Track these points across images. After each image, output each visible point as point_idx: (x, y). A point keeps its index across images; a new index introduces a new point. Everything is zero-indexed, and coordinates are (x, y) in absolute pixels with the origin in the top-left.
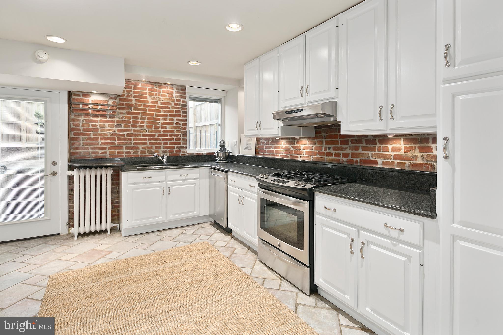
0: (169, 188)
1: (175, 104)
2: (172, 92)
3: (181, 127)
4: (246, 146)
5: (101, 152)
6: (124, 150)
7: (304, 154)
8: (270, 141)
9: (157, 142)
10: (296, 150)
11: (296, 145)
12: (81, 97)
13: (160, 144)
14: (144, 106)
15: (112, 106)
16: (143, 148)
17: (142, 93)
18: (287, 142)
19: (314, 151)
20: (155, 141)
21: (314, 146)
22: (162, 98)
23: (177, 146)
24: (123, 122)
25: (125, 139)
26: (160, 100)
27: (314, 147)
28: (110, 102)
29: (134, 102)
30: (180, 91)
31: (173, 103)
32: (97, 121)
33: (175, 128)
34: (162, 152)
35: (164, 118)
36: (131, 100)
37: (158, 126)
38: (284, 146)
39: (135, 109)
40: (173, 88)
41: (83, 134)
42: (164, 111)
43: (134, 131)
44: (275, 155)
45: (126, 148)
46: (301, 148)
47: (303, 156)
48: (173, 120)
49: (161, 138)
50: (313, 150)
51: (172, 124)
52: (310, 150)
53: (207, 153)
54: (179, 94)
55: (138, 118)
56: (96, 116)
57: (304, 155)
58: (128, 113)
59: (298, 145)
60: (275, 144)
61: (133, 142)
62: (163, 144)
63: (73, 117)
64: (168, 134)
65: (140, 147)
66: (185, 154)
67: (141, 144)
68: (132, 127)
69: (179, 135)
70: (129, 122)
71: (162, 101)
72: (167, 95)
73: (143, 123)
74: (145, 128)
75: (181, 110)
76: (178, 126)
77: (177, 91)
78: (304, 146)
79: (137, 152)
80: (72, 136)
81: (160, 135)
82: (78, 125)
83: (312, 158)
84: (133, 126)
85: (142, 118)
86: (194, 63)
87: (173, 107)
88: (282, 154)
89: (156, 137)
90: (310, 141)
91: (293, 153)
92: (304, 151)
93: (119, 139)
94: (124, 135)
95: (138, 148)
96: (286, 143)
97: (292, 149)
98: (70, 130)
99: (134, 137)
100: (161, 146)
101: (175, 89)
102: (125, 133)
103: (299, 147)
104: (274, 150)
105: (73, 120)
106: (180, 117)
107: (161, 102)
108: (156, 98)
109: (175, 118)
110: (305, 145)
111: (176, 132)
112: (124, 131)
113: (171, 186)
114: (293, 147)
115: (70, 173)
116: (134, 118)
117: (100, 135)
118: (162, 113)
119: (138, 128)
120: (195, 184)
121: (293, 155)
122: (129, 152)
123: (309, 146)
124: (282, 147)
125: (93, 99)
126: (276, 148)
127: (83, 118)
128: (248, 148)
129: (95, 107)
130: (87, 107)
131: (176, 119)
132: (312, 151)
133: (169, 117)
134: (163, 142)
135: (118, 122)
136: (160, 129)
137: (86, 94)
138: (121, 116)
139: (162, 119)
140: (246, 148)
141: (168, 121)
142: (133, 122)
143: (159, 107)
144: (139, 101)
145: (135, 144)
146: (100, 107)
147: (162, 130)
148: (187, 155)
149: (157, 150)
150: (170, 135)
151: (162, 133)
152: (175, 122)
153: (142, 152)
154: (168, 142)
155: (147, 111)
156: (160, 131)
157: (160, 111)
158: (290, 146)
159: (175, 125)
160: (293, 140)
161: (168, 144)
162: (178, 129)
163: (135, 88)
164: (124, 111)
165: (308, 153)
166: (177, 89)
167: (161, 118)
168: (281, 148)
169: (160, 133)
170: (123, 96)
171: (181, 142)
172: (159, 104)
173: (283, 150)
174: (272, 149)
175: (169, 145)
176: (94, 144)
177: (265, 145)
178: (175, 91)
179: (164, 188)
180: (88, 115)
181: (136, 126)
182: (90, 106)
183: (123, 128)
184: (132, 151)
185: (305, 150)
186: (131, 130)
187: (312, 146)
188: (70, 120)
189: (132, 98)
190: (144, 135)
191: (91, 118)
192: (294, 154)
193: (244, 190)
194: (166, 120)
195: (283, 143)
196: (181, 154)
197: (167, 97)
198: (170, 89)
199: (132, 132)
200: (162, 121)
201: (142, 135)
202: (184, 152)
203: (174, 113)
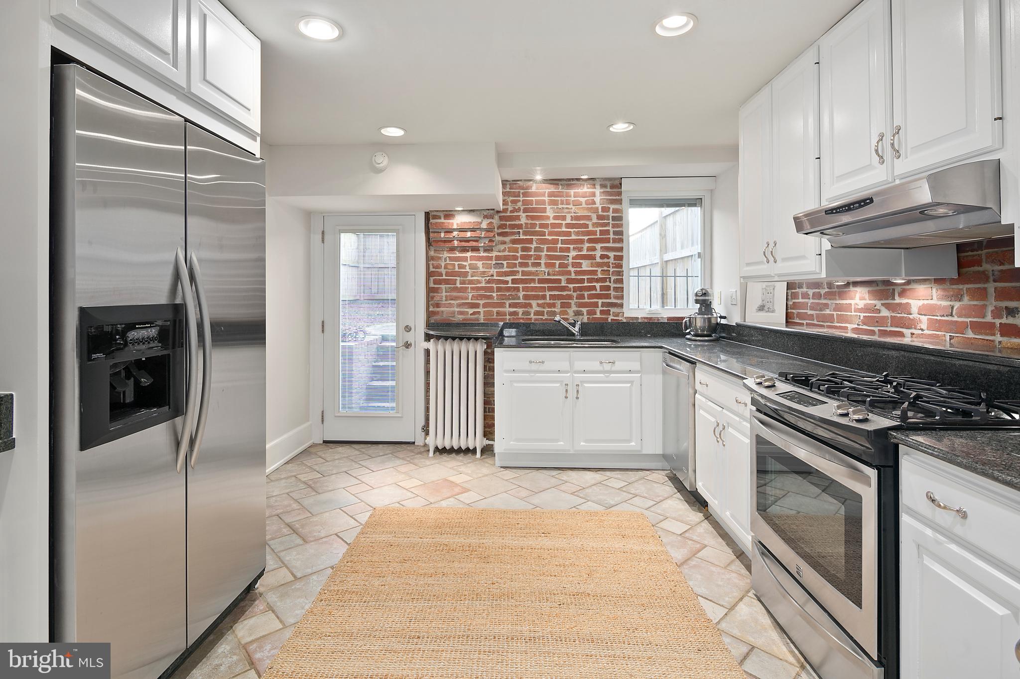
0: (576, 385)
1: (600, 217)
2: (594, 195)
3: (612, 263)
4: (760, 303)
5: (471, 311)
6: (508, 309)
7: (924, 326)
8: (823, 292)
9: (565, 293)
10: (899, 315)
11: (898, 300)
12: (442, 220)
13: (570, 297)
14: (542, 226)
15: (488, 230)
16: (538, 305)
17: (537, 202)
18: (869, 292)
19: (956, 319)
20: (560, 293)
21: (957, 305)
22: (573, 207)
23: (603, 302)
24: (506, 258)
25: (508, 289)
26: (569, 213)
27: (955, 309)
28: (484, 225)
29: (523, 221)
30: (609, 190)
31: (594, 217)
32: (465, 259)
33: (599, 265)
34: (573, 314)
35: (578, 247)
36: (518, 218)
37: (566, 262)
38: (861, 304)
39: (525, 233)
40: (594, 185)
41: (447, 282)
42: (577, 234)
43: (524, 273)
44: (836, 327)
45: (510, 306)
46: (914, 310)
47: (920, 332)
48: (594, 249)
49: (571, 286)
50: (951, 315)
51: (593, 257)
52: (943, 316)
53: (669, 319)
54: (606, 196)
55: (529, 249)
56: (464, 250)
57: (922, 330)
58: (514, 242)
59: (904, 301)
60: (835, 299)
61: (521, 294)
62: (575, 297)
63: (432, 253)
64: (585, 277)
65: (534, 303)
66: (620, 319)
67: (536, 297)
68: (520, 266)
69: (608, 280)
70: (515, 258)
71: (573, 215)
72: (583, 200)
73: (539, 257)
74: (543, 268)
75: (610, 228)
76: (606, 260)
77: (602, 191)
78: (921, 303)
79: (528, 313)
80: (432, 285)
81: (569, 281)
82: (439, 267)
83: (950, 340)
84: (522, 265)
85: (537, 249)
86: (620, 127)
87: (595, 225)
88: (856, 326)
89: (563, 284)
90: (944, 290)
91: (889, 324)
92: (924, 319)
93: (499, 289)
94: (507, 282)
95: (530, 305)
96: (867, 296)
97: (885, 313)
98: (429, 274)
99: (523, 285)
100: (573, 302)
101: (598, 187)
102: (509, 279)
103: (906, 308)
104: (835, 313)
105: (433, 258)
106: (609, 242)
107: (571, 216)
108: (563, 208)
109: (598, 246)
110: (926, 302)
111: (602, 274)
112: (506, 274)
113: (581, 382)
114: (888, 306)
115: (426, 345)
116: (524, 249)
117: (471, 282)
118: (573, 237)
119: (530, 269)
120: (632, 382)
121: (889, 329)
122: (515, 313)
123: (939, 303)
124: (857, 307)
125: (461, 220)
126: (838, 308)
127: (446, 255)
128: (766, 308)
129: (462, 235)
130: (451, 236)
131: (601, 247)
132: (950, 318)
133: (587, 245)
134: (575, 294)
135: (498, 258)
136: (570, 268)
137: (449, 215)
138: (502, 247)
139: (574, 248)
140: (761, 308)
141: (584, 252)
142: (523, 257)
143: (568, 226)
144: (533, 218)
145: (526, 297)
146: (469, 234)
147: (573, 270)
148: (625, 321)
149: (564, 309)
150: (590, 281)
151: (573, 276)
152: (598, 253)
153: (537, 313)
154: (586, 293)
155: (545, 236)
156: (569, 273)
157: (569, 234)
158: (878, 303)
159: (598, 260)
160: (888, 288)
161: (584, 299)
162: (605, 268)
163: (525, 195)
164: (507, 239)
165: (933, 325)
166: (602, 186)
167: (572, 248)
168: (853, 307)
169: (569, 277)
170: (505, 210)
171: (611, 294)
172: (568, 221)
173: (859, 314)
174: (828, 312)
175: (586, 300)
176: (462, 298)
177: (811, 301)
178: (598, 191)
179: (567, 385)
180: (452, 249)
181: (526, 265)
182: (455, 233)
183: (505, 269)
184: (520, 311)
185: (925, 315)
186: (518, 272)
187: (949, 303)
188: (428, 259)
189: (521, 213)
190: (541, 281)
191: (458, 254)
192: (892, 326)
193: (727, 410)
194: (580, 250)
195: (858, 296)
196: (611, 318)
197: (584, 205)
198: (588, 188)
199: (519, 277)
200: (573, 253)
201: (537, 281)
202: (617, 315)
203: (597, 235)
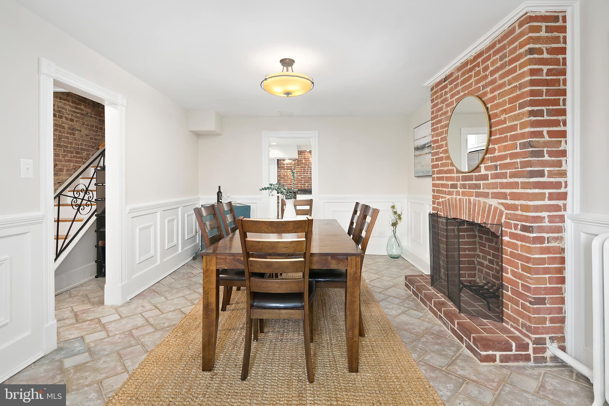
5: (289, 186)
6: (299, 185)
12: (282, 162)
14: (308, 163)
15: (294, 164)
16: (308, 184)
17: (307, 157)
24: (299, 172)
25: (300, 180)
28: (293, 163)
29: (304, 162)
32: (288, 172)
36: (302, 161)
39: (304, 165)
41: (283, 178)
43: (304, 176)
45: (300, 185)
55: (305, 169)
56: (288, 169)
58: (301, 167)
61: (303, 181)
63: (279, 170)
65: (306, 184)
67: (307, 182)
70: (302, 172)
73: (308, 172)
74: (309, 174)
79: (305, 187)
80: (279, 179)
82: (281, 174)
84: (303, 173)
85: (307, 169)
93: (297, 180)
94: (299, 178)
95: (305, 184)
98: (278, 176)
102: (300, 177)
105: (279, 172)
112: (299, 176)
115: (278, 195)
116: (304, 169)
117: (289, 178)
119: (305, 175)
122: (302, 187)
125: (287, 162)
127: (283, 171)
129: (287, 165)
130: (284, 166)
135: (297, 172)
137: (284, 160)
138: (298, 169)
142: (303, 171)
144: (306, 161)
145: (304, 182)
146: (289, 165)
153: (307, 187)
163: (304, 154)
164: (299, 166)
170: (299, 159)
176: (287, 182)
180: (284, 169)
181: (304, 174)
182: (285, 165)
183: (299, 175)
184: (303, 186)
188: (278, 172)
189: (303, 160)
190: (308, 178)
191: (286, 171)
199: (303, 177)
